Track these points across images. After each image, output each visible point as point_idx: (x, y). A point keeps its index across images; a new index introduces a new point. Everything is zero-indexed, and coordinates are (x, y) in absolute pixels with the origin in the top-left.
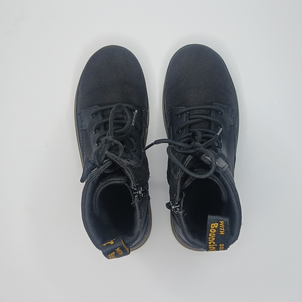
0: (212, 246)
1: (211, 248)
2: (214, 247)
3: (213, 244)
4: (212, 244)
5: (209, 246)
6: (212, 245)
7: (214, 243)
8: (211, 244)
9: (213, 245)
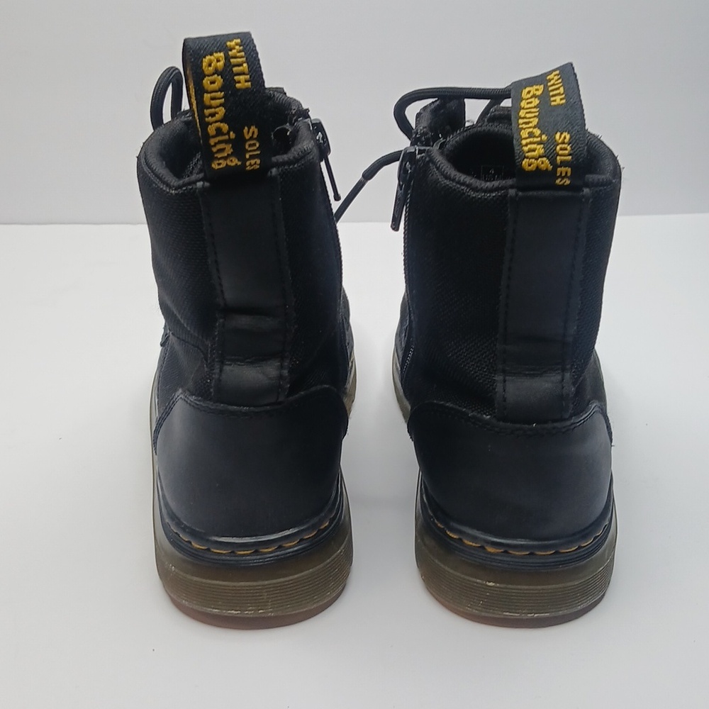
0: (531, 143)
1: (530, 151)
2: (539, 143)
3: (535, 137)
4: (531, 135)
5: (524, 142)
6: (531, 140)
7: (537, 132)
8: (527, 136)
9: (535, 140)
